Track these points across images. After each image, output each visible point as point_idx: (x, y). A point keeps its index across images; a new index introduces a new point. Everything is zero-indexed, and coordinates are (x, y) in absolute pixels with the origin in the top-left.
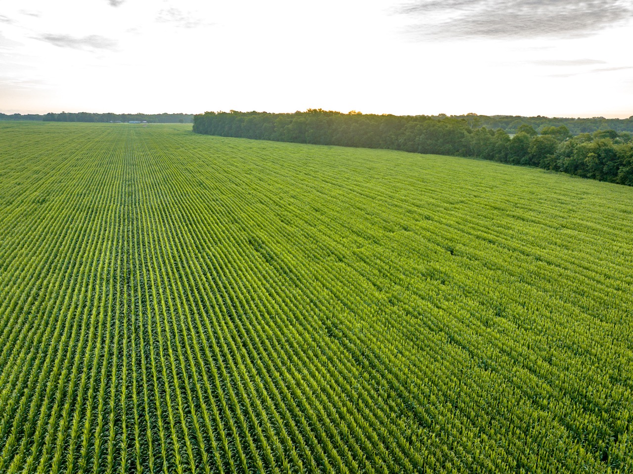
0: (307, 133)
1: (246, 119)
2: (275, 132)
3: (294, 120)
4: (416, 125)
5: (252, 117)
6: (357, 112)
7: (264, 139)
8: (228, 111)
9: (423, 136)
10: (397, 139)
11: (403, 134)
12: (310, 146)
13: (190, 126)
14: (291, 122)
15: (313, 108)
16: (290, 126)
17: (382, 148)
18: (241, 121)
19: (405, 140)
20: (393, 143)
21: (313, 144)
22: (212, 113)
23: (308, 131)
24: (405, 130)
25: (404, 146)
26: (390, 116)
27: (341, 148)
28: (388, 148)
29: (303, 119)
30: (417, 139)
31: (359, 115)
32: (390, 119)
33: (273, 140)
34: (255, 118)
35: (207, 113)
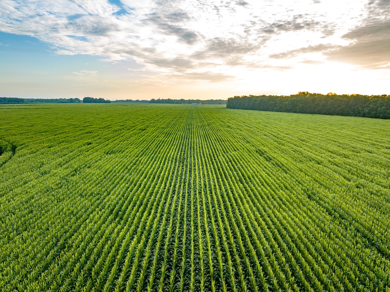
0: (297, 107)
1: (259, 99)
2: (276, 107)
3: (289, 99)
4: (378, 100)
5: (262, 98)
6: (333, 93)
7: (269, 111)
8: (248, 96)
9: (384, 107)
10: (363, 110)
11: (368, 106)
12: (299, 114)
13: (225, 106)
14: (287, 100)
15: (302, 91)
16: (287, 103)
17: (351, 116)
18: (256, 100)
19: (369, 110)
20: (360, 113)
21: (301, 113)
22: (238, 97)
24: (369, 104)
25: (368, 114)
26: (358, 95)
27: (321, 115)
28: (356, 116)
29: (295, 98)
30: (379, 109)
31: (335, 96)
32: (357, 98)
33: (275, 111)
34: (264, 99)
35: (235, 97)
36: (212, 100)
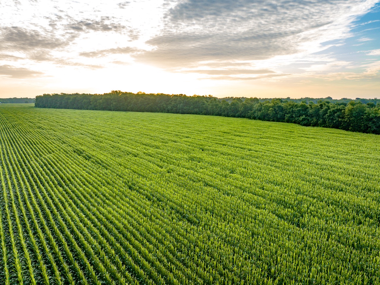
0: (111, 105)
1: (72, 97)
2: (91, 105)
3: (103, 97)
4: (177, 99)
5: (75, 96)
6: (142, 92)
7: (84, 109)
8: (59, 94)
9: (181, 104)
10: (167, 107)
11: (170, 104)
12: (114, 112)
13: (33, 105)
14: (101, 99)
15: (115, 90)
16: (101, 101)
17: (158, 112)
18: (68, 99)
19: (172, 107)
20: (165, 109)
21: (116, 111)
22: (48, 95)
23: (112, 104)
24: (171, 102)
25: (171, 110)
26: (162, 94)
27: (134, 112)
28: (162, 112)
29: (109, 97)
30: (178, 106)
31: (144, 94)
32: (162, 96)
33: (90, 109)
34: (78, 97)
35: (44, 95)
36: (15, 98)
